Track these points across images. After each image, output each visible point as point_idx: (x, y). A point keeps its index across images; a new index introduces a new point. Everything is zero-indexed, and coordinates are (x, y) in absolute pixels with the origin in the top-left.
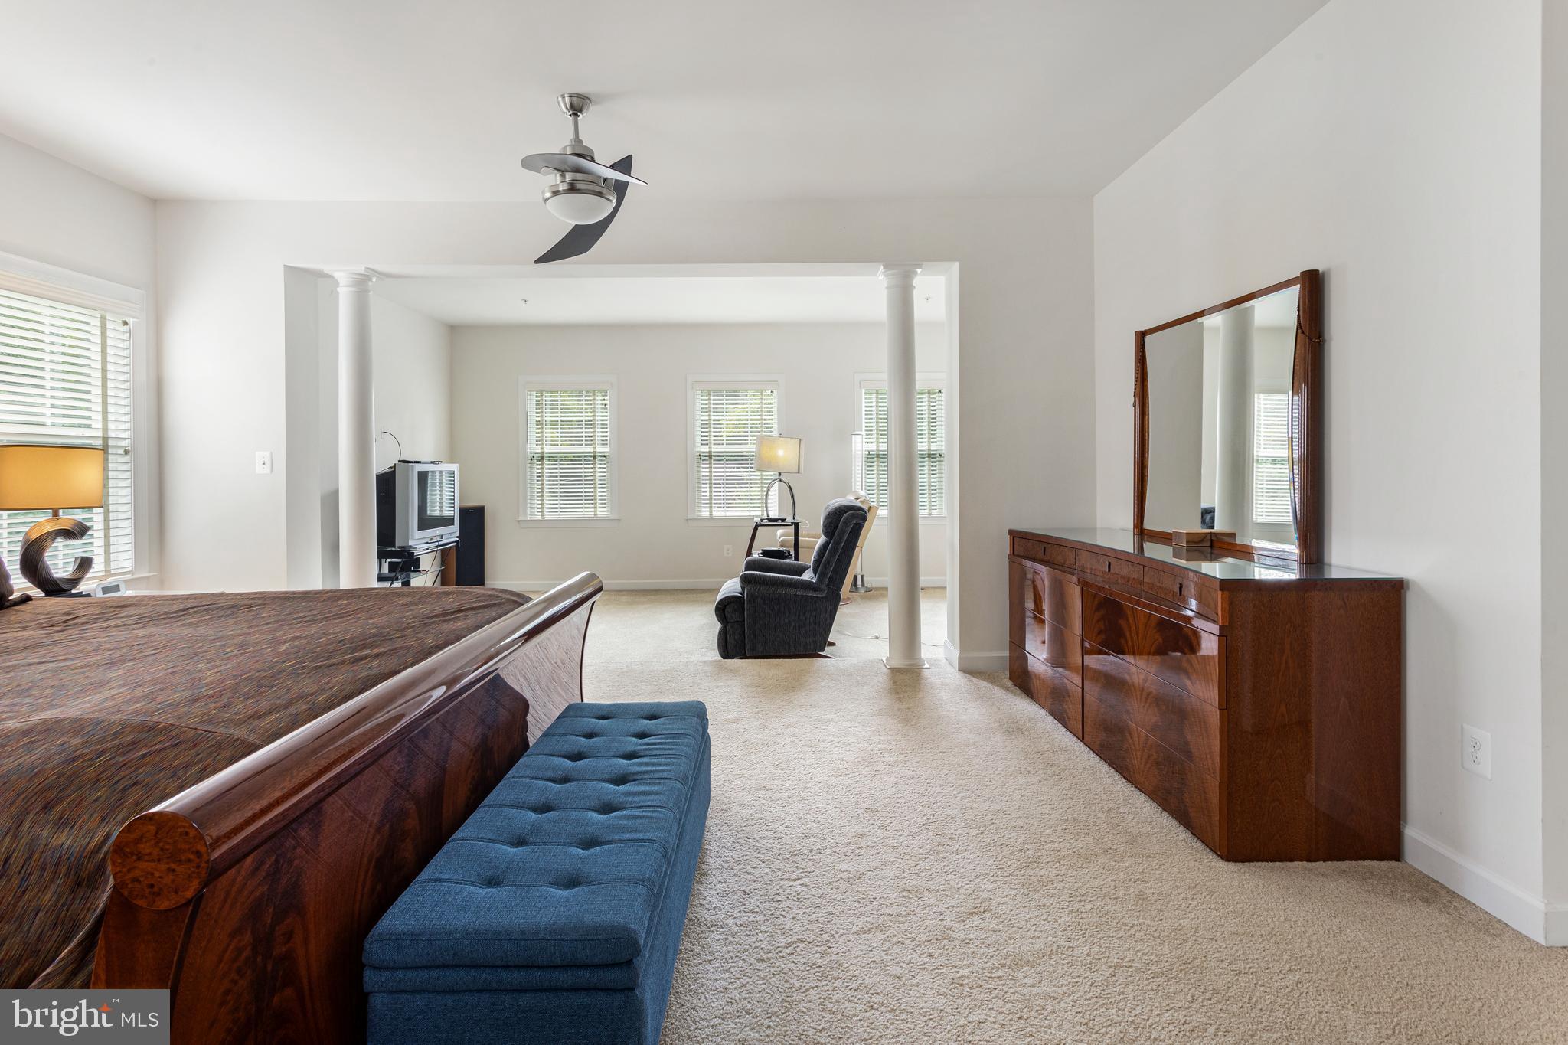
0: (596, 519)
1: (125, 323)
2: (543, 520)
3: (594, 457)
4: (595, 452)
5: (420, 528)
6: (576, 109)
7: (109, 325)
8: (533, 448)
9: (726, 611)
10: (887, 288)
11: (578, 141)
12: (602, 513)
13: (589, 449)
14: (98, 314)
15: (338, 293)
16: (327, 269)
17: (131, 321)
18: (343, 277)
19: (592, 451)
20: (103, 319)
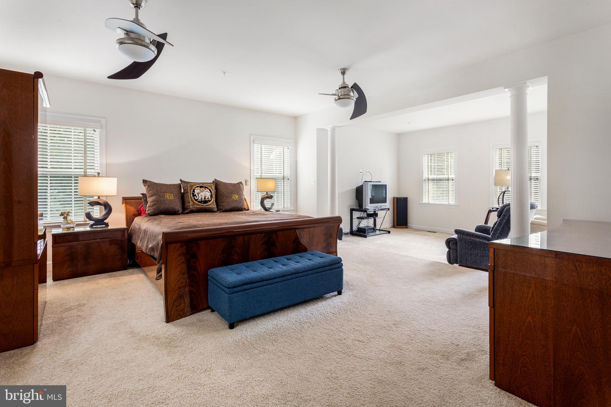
0: (449, 205)
1: (288, 148)
2: (429, 204)
3: (448, 180)
4: (448, 178)
5: (370, 203)
6: (343, 73)
7: (285, 149)
8: (425, 176)
9: (451, 243)
10: (510, 97)
11: (344, 82)
12: (452, 202)
13: (446, 176)
14: (282, 147)
15: (328, 133)
16: (325, 128)
17: (289, 148)
18: (329, 129)
19: (447, 177)
20: (283, 148)
